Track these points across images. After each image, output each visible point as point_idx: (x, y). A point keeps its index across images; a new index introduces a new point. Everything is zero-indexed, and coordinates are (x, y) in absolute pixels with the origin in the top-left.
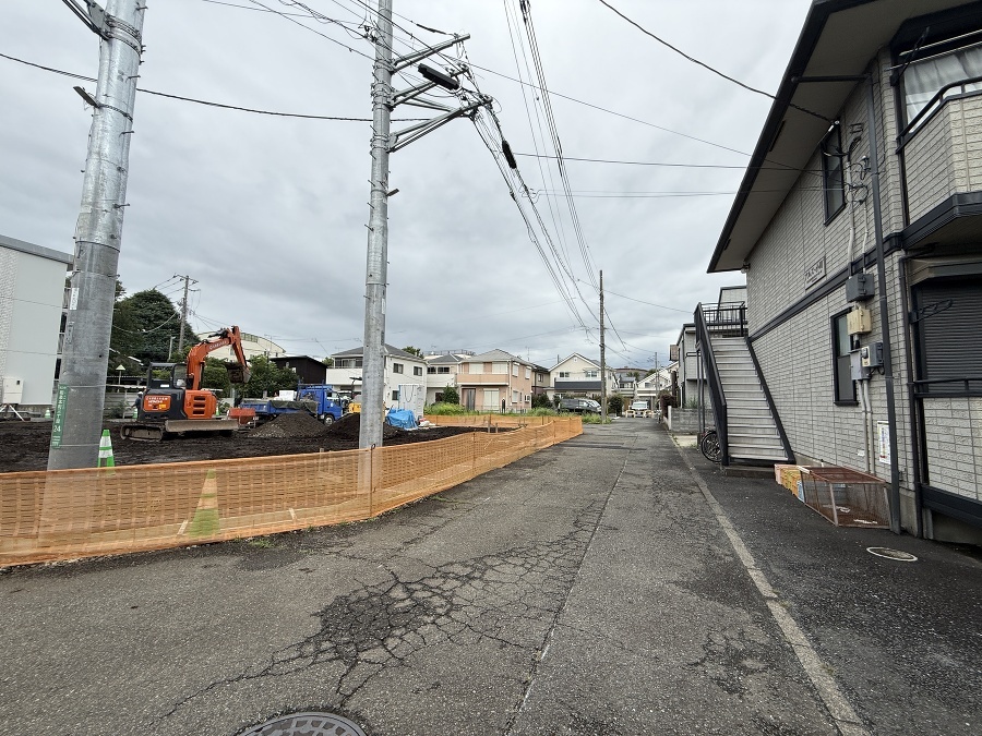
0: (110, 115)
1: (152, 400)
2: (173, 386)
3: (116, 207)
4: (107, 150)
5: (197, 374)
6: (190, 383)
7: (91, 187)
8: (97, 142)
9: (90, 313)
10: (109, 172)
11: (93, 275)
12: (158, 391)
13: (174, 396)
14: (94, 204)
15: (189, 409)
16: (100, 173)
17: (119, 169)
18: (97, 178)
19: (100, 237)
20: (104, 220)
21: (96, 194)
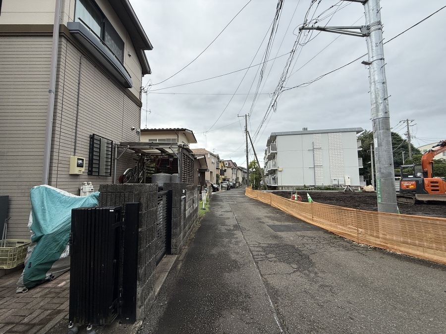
0: (375, 64)
1: (405, 184)
2: (415, 176)
3: (385, 99)
4: (377, 78)
5: (429, 169)
6: (425, 174)
7: (374, 96)
8: (372, 78)
9: (383, 147)
10: (379, 86)
11: (381, 131)
12: (407, 179)
13: (417, 182)
14: (376, 103)
15: (428, 188)
16: (376, 89)
17: (383, 83)
18: (375, 92)
19: (381, 115)
20: (381, 107)
21: (376, 98)
